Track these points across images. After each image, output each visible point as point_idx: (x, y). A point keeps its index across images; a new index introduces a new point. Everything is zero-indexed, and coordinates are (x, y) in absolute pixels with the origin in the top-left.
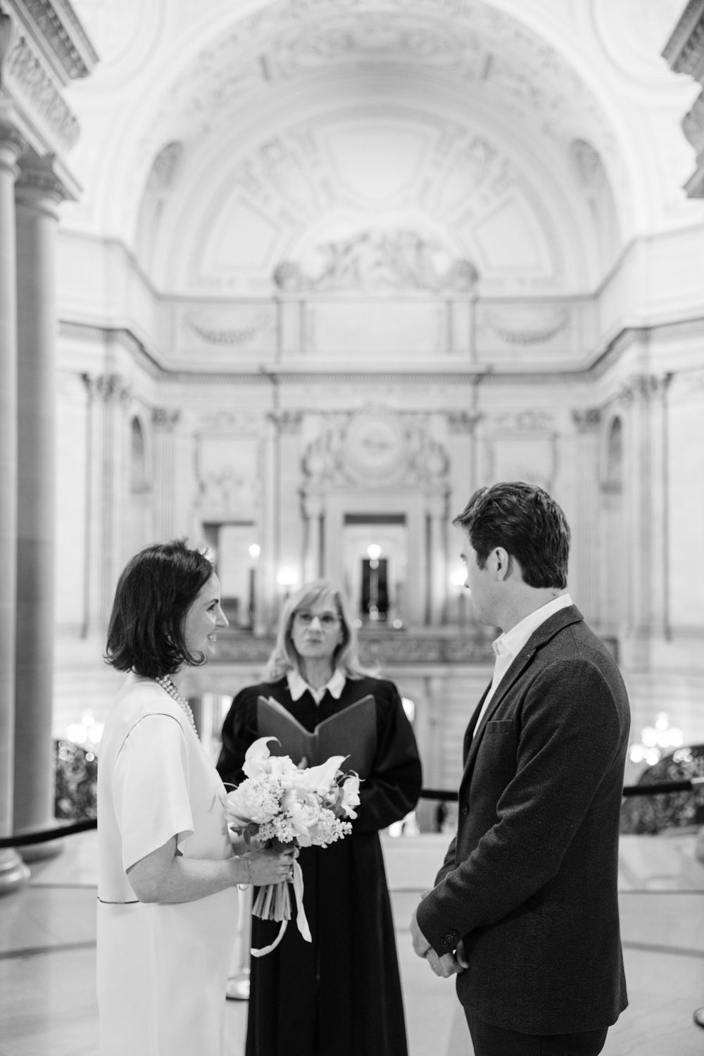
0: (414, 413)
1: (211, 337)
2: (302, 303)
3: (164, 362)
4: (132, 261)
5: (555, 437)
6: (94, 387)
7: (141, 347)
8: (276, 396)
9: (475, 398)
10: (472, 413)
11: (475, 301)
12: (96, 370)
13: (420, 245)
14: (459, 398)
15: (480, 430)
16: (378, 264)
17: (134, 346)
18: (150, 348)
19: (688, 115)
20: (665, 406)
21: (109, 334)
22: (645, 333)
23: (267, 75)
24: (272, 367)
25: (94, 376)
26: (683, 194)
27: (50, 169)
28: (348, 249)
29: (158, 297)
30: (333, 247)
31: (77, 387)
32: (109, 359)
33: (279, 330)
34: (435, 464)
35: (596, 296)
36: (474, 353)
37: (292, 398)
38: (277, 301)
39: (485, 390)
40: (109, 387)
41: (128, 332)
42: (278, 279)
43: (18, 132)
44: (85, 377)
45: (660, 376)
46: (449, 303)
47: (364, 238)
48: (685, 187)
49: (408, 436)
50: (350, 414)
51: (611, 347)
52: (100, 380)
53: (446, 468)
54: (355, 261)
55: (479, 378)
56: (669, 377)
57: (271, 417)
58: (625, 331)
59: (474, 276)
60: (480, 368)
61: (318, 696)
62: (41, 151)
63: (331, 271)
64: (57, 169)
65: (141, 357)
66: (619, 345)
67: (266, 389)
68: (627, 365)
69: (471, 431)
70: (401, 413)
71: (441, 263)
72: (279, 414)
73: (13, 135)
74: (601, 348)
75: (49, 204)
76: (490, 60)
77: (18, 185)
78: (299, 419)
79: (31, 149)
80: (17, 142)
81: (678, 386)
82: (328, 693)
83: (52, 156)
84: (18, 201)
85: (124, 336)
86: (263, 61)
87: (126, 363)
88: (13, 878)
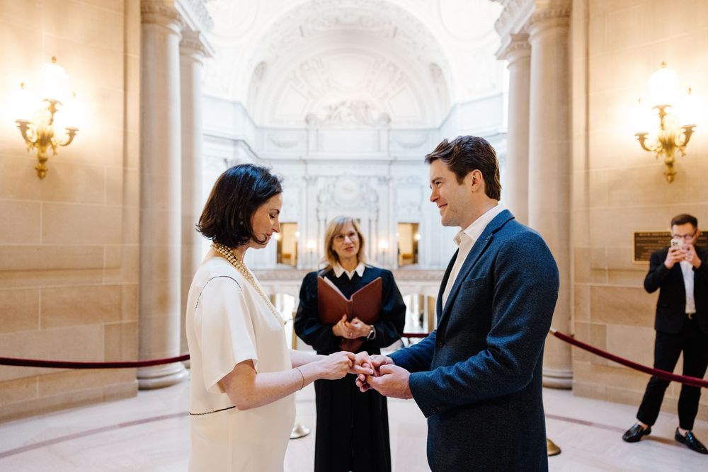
0: (364, 177)
1: (279, 145)
2: (317, 130)
3: (259, 156)
4: (245, 112)
5: (422, 187)
7: (250, 148)
8: (306, 170)
9: (389, 171)
10: (388, 177)
11: (389, 130)
12: (231, 157)
13: (367, 107)
14: (383, 170)
15: (391, 184)
16: (349, 115)
17: (246, 147)
18: (253, 148)
19: (498, 20)
21: (236, 142)
23: (302, 35)
24: (304, 157)
25: (229, 160)
26: (495, 58)
27: (198, 38)
28: (336, 109)
29: (257, 128)
30: (330, 108)
31: (222, 165)
32: (236, 153)
33: (308, 142)
34: (373, 198)
35: (439, 129)
36: (389, 152)
37: (313, 170)
38: (307, 130)
39: (393, 168)
41: (244, 141)
42: (307, 121)
43: (180, 15)
44: (226, 160)
46: (379, 131)
47: (343, 104)
48: (496, 54)
49: (361, 186)
50: (337, 177)
52: (232, 162)
53: (377, 200)
54: (339, 113)
55: (391, 162)
57: (304, 178)
59: (389, 120)
60: (391, 158)
61: (350, 275)
62: (193, 29)
63: (329, 117)
64: (201, 39)
65: (249, 152)
67: (302, 167)
69: (387, 184)
70: (359, 177)
71: (375, 115)
72: (307, 177)
73: (178, 17)
75: (198, 56)
76: (396, 29)
77: (181, 45)
78: (316, 179)
79: (188, 26)
80: (180, 21)
82: (356, 273)
83: (199, 32)
84: (181, 54)
85: (242, 144)
86: (301, 28)
87: (243, 155)
88: (180, 376)
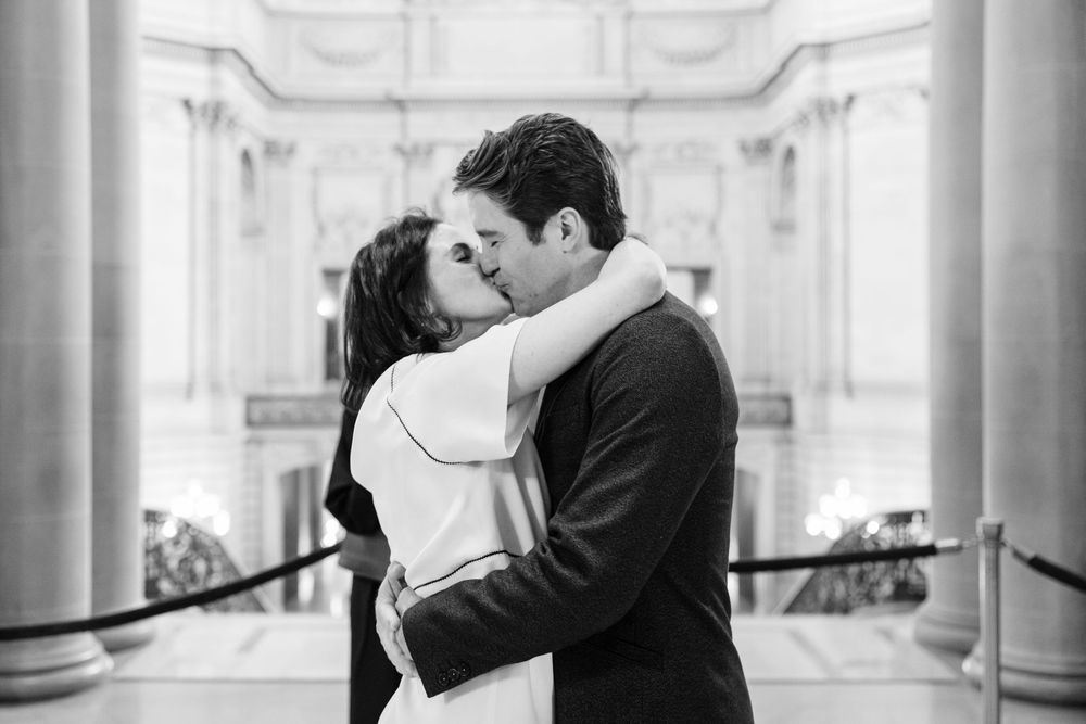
1: (330, 59)
2: (433, 19)
3: (278, 87)
5: (719, 170)
6: (197, 115)
7: (251, 69)
8: (404, 126)
9: (630, 126)
10: (627, 143)
11: (629, 16)
12: (200, 95)
14: (613, 126)
15: (636, 163)
17: (242, 67)
18: (261, 71)
20: (846, 132)
21: (214, 53)
22: (823, 49)
24: (399, 92)
25: (197, 101)
31: (178, 116)
32: (215, 82)
33: (407, 50)
35: (766, 11)
36: (628, 75)
37: (422, 126)
38: (405, 17)
39: (642, 118)
40: (214, 115)
41: (235, 52)
44: (187, 104)
45: (840, 97)
46: (600, 18)
51: (784, 66)
52: (205, 107)
55: (634, 104)
56: (851, 99)
57: (400, 150)
58: (800, 47)
60: (635, 92)
65: (250, 80)
66: (793, 64)
67: (391, 118)
68: (803, 85)
69: (627, 164)
72: (407, 145)
74: (772, 68)
78: (430, 151)
81: (860, 111)
85: (230, 57)
87: (233, 88)
88: (92, 671)
